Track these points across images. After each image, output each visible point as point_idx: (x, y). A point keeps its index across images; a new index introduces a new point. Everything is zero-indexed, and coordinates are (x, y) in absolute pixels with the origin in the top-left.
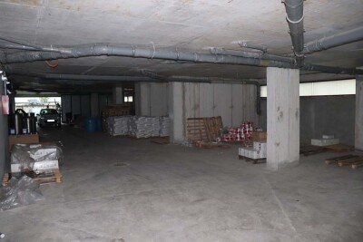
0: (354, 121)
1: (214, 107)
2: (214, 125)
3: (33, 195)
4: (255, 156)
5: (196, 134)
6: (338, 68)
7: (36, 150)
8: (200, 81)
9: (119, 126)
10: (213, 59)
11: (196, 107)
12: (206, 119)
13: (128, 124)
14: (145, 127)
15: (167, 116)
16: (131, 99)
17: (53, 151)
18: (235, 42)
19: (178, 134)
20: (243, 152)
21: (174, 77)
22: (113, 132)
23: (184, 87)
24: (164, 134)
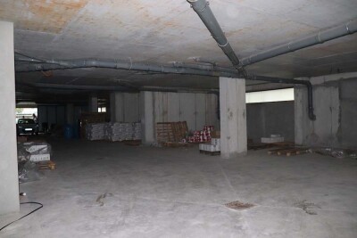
0: (293, 122)
1: (180, 113)
2: (180, 129)
3: (37, 174)
4: (212, 149)
5: (165, 136)
6: (276, 78)
7: (29, 146)
8: (168, 91)
9: (96, 131)
10: (176, 71)
11: (165, 113)
12: (173, 123)
13: (105, 130)
14: (119, 131)
15: (140, 122)
16: (104, 110)
17: (44, 147)
18: (190, 58)
19: (149, 136)
20: (202, 147)
21: (145, 87)
22: (91, 137)
23: (153, 96)
24: (137, 138)
